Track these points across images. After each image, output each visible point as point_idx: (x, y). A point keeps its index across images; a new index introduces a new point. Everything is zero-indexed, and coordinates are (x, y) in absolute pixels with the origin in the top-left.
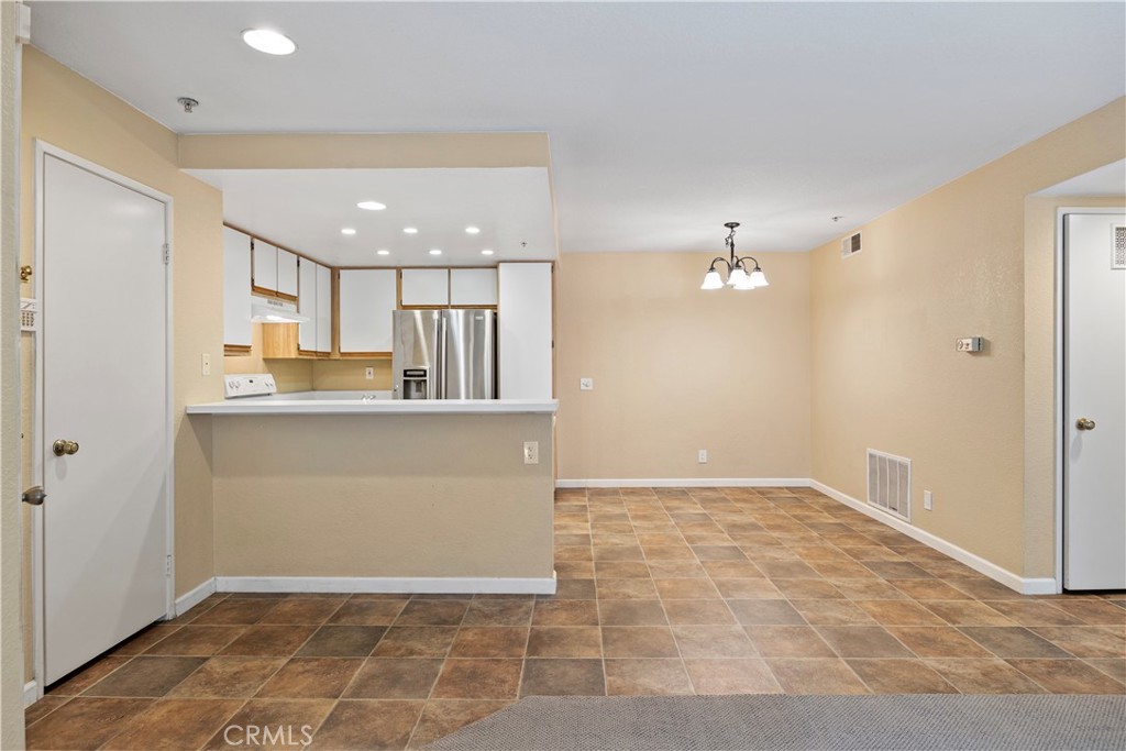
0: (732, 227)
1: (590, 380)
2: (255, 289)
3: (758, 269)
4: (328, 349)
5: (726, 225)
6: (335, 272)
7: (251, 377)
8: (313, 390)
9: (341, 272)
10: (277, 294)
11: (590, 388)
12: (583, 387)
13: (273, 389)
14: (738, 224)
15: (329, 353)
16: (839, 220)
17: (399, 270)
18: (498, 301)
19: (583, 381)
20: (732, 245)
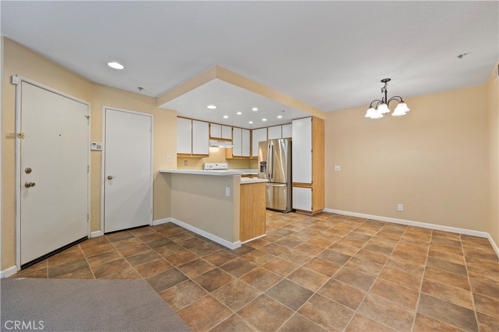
0: (386, 82)
1: (339, 167)
2: (211, 138)
3: (402, 102)
4: (249, 156)
5: (382, 81)
6: (251, 131)
7: (217, 164)
8: (250, 168)
9: (253, 131)
10: (222, 139)
11: (339, 170)
12: (336, 170)
13: (227, 168)
14: (390, 80)
15: (249, 157)
16: (464, 57)
17: (267, 128)
18: (292, 136)
19: (336, 167)
20: (386, 92)
